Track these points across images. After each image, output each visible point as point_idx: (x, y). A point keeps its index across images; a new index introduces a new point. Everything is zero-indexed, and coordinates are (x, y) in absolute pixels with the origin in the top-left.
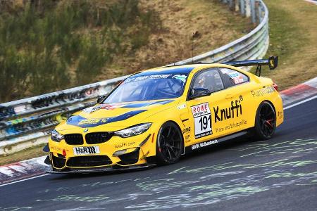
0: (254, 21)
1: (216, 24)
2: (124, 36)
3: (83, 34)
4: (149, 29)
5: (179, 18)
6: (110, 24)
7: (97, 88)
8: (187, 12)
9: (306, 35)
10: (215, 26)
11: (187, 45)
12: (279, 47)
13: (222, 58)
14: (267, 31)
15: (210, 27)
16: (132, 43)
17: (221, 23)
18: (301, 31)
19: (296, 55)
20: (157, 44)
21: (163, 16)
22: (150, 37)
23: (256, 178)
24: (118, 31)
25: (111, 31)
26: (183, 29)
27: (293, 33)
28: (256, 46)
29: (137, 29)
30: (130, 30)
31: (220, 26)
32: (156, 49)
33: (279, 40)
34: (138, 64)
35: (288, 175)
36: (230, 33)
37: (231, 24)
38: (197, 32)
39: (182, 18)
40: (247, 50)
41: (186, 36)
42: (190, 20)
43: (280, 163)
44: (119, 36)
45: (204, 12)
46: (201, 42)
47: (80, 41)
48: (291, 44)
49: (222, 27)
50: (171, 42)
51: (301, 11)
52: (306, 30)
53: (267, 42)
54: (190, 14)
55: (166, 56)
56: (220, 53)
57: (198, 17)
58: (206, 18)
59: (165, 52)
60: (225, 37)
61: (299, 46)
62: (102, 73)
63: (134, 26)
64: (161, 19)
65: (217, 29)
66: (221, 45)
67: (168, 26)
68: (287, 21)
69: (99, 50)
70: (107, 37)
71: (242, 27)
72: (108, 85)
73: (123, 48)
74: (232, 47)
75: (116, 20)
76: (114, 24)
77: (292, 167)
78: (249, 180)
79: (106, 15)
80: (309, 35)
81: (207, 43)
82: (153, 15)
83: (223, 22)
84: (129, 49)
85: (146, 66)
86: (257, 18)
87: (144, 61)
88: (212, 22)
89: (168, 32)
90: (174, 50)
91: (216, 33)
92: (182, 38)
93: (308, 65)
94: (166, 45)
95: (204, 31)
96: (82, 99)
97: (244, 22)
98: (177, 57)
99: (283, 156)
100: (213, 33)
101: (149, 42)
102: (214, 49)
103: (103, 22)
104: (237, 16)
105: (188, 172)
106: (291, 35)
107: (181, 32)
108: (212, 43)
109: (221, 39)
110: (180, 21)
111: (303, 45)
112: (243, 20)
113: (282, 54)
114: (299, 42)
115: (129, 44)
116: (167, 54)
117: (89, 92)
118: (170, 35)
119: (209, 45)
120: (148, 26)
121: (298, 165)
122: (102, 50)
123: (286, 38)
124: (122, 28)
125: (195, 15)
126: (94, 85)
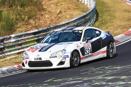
0: (88, 6)
1: (70, 7)
2: (24, 12)
3: (3, 11)
4: (36, 9)
5: (51, 4)
6: (17, 6)
7: (10, 38)
8: (55, 1)
9: (114, 14)
10: (69, 9)
11: (56, 18)
12: (100, 19)
13: (72, 24)
14: (95, 12)
15: (67, 9)
16: (28, 16)
17: (72, 7)
18: (112, 12)
19: (109, 24)
20: (40, 17)
21: (43, 3)
22: (37, 13)
23: (88, 85)
24: (21, 9)
25: (17, 9)
26: (53, 10)
27: (108, 13)
28: (89, 19)
29: (30, 9)
30: (27, 9)
31: (72, 8)
32: (40, 19)
33: (100, 16)
34: (31, 26)
35: (104, 83)
36: (77, 12)
37: (77, 8)
38: (60, 11)
39: (53, 4)
40: (85, 21)
41: (55, 13)
42: (57, 5)
43: (100, 77)
44: (21, 12)
45: (64, 1)
46: (62, 16)
47: (2, 14)
48: (106, 18)
49: (73, 9)
50: (47, 16)
51: (112, 2)
52: (114, 12)
53: (95, 17)
54: (57, 2)
55: (45, 23)
56: (71, 22)
57: (61, 4)
58: (65, 4)
59: (44, 21)
60: (74, 14)
61: (110, 19)
62: (12, 31)
63: (29, 7)
64: (43, 4)
65: (70, 10)
66: (72, 18)
67: (46, 8)
68: (105, 7)
69: (11, 19)
70: (15, 13)
71: (82, 9)
72: (16, 36)
73: (23, 18)
74: (78, 19)
75: (20, 4)
76: (19, 6)
77: (106, 80)
78: (85, 86)
79: (15, 1)
80: (116, 14)
81: (65, 17)
82: (39, 2)
83: (73, 6)
84: (26, 18)
85: (34, 28)
86: (90, 5)
87: (33, 25)
88: (68, 6)
89: (46, 11)
90: (48, 20)
91: (70, 12)
92: (53, 14)
93: (115, 29)
94: (45, 17)
95: (64, 11)
96: (2, 43)
97: (84, 7)
98: (50, 24)
99: (102, 74)
100: (69, 12)
101: (36, 15)
102: (69, 20)
103: (13, 5)
104: (80, 3)
105: (55, 81)
106: (106, 14)
107: (52, 11)
108: (68, 17)
109: (72, 15)
110: (52, 5)
111: (113, 19)
112: (83, 6)
113: (102, 23)
114: (111, 17)
115: (26, 16)
116: (45, 21)
117: (6, 40)
118: (47, 12)
119: (66, 18)
120: (36, 8)
121: (109, 78)
122: (13, 19)
123: (104, 15)
124: (23, 8)
125: (60, 2)
126: (8, 37)
